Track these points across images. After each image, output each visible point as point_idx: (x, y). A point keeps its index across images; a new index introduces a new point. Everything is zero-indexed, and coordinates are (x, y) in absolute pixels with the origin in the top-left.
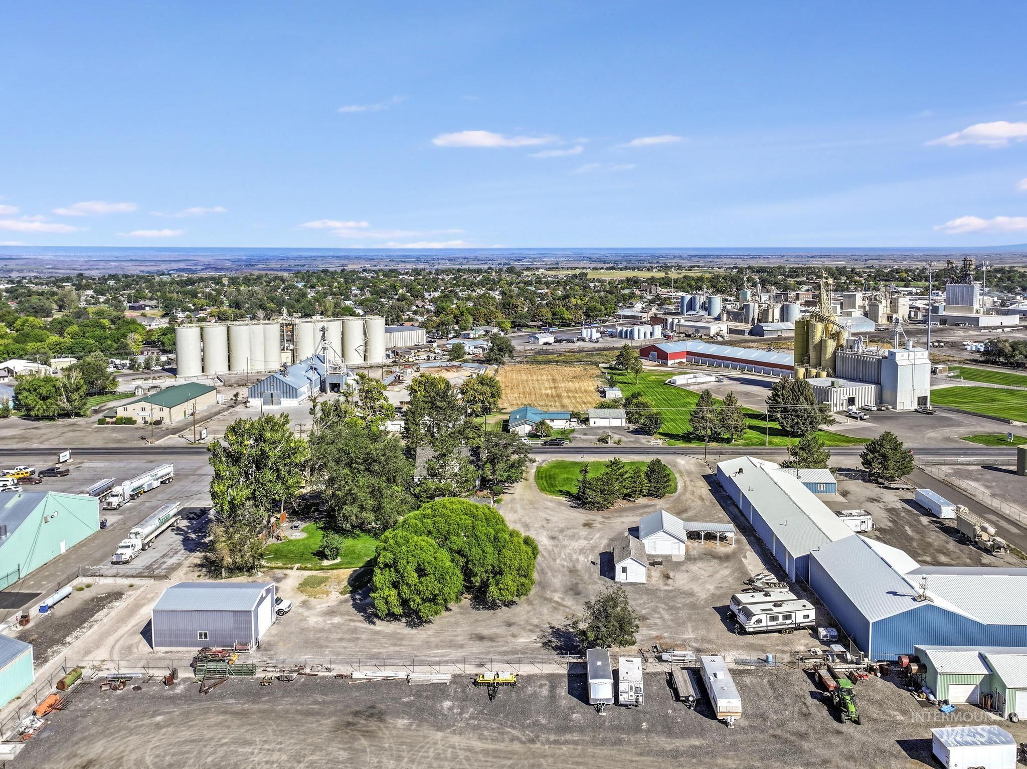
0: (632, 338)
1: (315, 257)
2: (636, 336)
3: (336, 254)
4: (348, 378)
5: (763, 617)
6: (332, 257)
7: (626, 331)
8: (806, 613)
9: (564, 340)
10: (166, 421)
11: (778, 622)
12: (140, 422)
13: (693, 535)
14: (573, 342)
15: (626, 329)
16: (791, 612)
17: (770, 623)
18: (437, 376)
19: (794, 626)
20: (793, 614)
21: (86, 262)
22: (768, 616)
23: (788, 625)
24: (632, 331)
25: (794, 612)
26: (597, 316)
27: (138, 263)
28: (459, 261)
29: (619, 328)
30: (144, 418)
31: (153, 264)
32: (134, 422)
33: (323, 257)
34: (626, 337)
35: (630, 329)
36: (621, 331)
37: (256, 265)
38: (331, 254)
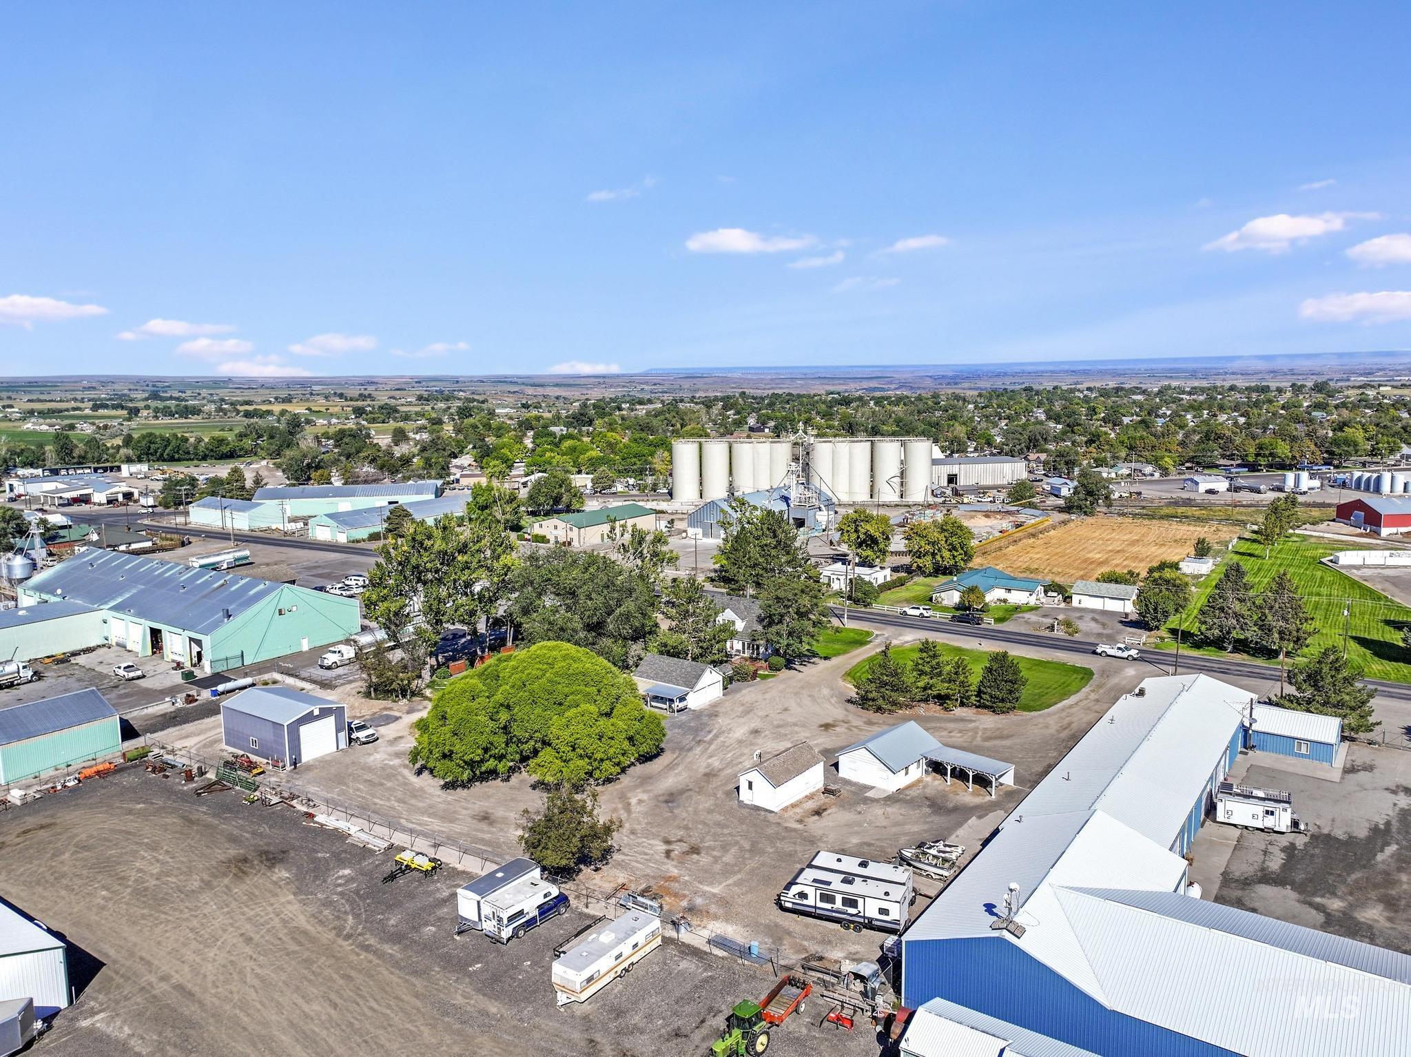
0: (1377, 490)
1: (1043, 372)
2: (1386, 487)
3: (1073, 368)
4: (818, 513)
5: (810, 891)
6: (1067, 371)
7: (1369, 479)
8: (885, 905)
9: (1245, 488)
10: (575, 543)
11: (835, 906)
12: (552, 540)
13: (937, 767)
14: (1259, 492)
15: (1368, 475)
16: (860, 896)
17: (820, 904)
18: (875, 513)
19: (862, 920)
20: (860, 901)
21: (772, 380)
22: (818, 892)
23: (852, 915)
24: (1378, 480)
25: (864, 897)
26: (1349, 454)
27: (825, 381)
28: (1260, 376)
29: (1357, 474)
30: (556, 538)
31: (841, 382)
32: (548, 541)
33: (1052, 372)
34: (1367, 489)
35: (1375, 475)
36: (1359, 479)
37: (960, 383)
38: (1066, 367)
